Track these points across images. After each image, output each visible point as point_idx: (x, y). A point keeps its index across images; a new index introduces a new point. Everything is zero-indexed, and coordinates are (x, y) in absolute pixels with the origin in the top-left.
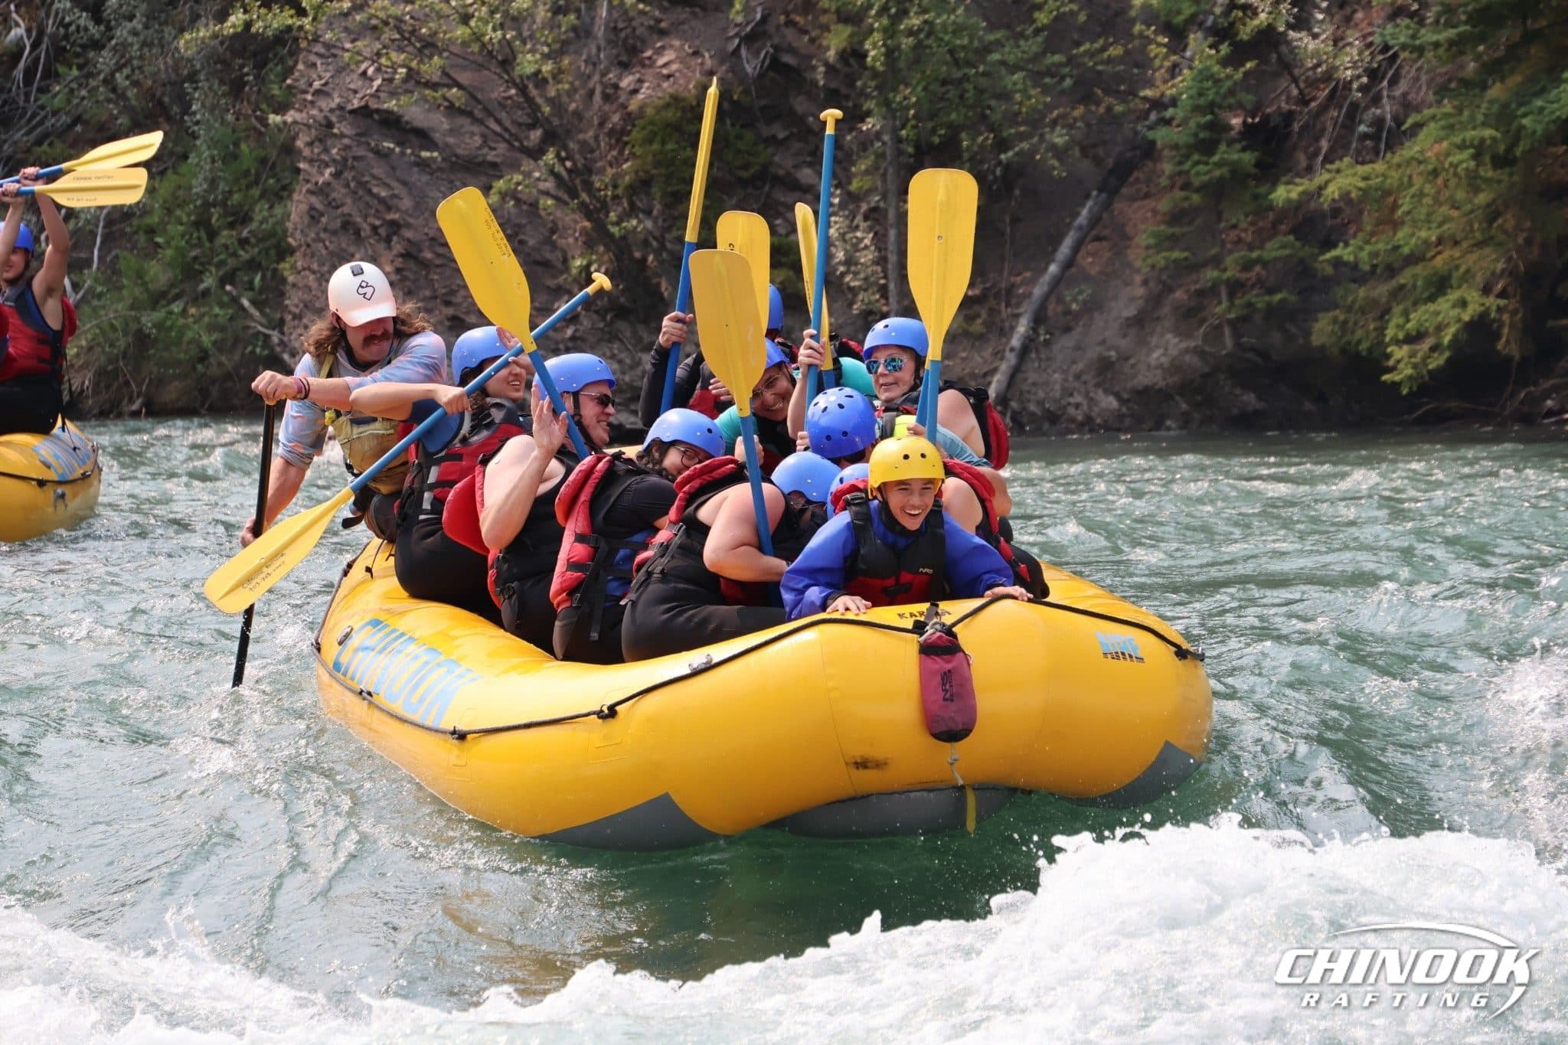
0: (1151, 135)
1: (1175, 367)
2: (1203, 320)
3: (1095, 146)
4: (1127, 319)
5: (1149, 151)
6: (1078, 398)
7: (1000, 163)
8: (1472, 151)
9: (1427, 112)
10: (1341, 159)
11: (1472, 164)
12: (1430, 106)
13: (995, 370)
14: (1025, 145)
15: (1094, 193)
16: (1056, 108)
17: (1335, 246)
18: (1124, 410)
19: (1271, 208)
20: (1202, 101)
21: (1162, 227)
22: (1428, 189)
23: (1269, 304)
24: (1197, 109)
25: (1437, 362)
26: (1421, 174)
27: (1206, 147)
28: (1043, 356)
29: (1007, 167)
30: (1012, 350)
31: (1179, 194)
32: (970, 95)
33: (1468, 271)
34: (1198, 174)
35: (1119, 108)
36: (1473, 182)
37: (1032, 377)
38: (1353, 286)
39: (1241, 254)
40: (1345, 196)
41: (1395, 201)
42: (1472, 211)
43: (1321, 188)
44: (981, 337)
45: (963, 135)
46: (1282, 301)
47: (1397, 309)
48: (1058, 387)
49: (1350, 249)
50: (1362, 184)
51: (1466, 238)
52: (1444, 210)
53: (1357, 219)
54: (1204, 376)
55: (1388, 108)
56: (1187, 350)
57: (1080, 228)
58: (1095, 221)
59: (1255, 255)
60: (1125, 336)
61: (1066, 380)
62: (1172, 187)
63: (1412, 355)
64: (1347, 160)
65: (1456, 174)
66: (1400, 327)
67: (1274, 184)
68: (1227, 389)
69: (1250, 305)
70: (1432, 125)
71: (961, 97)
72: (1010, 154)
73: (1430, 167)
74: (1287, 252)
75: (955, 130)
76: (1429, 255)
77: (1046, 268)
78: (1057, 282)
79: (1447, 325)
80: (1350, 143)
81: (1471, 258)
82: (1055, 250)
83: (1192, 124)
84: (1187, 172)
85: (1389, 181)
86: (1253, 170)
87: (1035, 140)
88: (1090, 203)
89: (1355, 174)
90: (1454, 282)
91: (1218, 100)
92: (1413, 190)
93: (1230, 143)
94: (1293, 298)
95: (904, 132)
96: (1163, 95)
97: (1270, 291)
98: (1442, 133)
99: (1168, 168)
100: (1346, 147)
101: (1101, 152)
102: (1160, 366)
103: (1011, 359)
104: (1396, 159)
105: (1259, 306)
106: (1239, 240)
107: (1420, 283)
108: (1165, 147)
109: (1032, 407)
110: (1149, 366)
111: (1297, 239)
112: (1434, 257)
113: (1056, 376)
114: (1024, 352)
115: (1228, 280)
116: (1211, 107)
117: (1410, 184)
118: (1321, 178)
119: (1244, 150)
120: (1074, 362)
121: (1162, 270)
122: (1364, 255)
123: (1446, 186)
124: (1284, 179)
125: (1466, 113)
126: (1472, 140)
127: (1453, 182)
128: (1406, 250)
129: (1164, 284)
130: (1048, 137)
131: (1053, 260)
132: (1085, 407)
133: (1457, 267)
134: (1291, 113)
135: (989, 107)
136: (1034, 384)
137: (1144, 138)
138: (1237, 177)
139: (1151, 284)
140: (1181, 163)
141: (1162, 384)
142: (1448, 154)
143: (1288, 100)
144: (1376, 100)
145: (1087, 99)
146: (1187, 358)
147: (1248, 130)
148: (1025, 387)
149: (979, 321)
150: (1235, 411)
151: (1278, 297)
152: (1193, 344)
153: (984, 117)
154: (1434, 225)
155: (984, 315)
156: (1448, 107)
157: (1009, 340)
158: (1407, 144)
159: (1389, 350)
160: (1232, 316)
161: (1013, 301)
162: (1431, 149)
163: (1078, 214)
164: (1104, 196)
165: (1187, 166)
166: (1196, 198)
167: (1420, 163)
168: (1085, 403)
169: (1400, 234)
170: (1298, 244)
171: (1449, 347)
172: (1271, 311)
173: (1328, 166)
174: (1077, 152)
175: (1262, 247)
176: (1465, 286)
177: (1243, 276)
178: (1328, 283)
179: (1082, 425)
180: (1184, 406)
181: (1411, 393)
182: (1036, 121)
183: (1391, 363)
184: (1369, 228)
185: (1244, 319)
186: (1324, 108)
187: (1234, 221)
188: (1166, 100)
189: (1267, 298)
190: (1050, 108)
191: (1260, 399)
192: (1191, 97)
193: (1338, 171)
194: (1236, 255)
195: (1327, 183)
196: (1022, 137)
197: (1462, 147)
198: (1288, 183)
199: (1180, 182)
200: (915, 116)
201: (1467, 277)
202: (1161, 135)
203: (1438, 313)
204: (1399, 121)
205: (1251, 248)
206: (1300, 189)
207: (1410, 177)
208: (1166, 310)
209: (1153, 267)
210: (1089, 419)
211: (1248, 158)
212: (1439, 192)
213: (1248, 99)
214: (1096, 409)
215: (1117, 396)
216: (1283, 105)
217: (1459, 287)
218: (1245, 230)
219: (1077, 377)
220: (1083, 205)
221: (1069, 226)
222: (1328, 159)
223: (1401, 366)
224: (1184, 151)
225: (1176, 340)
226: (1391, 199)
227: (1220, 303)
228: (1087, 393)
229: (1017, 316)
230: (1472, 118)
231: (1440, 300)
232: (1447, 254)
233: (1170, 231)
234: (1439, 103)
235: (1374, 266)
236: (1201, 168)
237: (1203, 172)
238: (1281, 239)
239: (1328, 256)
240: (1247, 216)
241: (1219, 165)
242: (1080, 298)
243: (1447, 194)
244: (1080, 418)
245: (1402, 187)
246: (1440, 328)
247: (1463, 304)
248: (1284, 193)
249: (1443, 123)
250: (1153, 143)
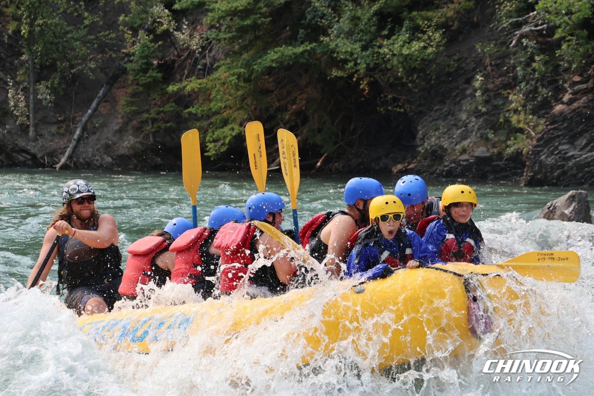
0: (125, 66)
1: (133, 147)
2: (142, 132)
3: (105, 68)
4: (116, 130)
5: (124, 71)
6: (97, 158)
7: (71, 73)
8: (236, 76)
9: (222, 62)
10: (192, 77)
11: (237, 81)
12: (223, 60)
13: (68, 147)
14: (80, 67)
15: (105, 85)
16: (92, 54)
17: (189, 107)
18: (114, 162)
19: (167, 93)
20: (143, 55)
21: (129, 98)
22: (221, 89)
23: (166, 127)
24: (142, 57)
25: (223, 149)
26: (219, 84)
27: (145, 71)
28: (85, 142)
29: (74, 74)
30: (74, 139)
31: (136, 87)
32: (61, 48)
33: (235, 118)
34: (141, 80)
35: (114, 56)
36: (237, 87)
37: (81, 149)
38: (195, 122)
39: (157, 109)
40: (193, 90)
41: (210, 93)
42: (236, 97)
43: (185, 87)
44: (63, 135)
45: (58, 63)
46: (171, 126)
47: (210, 131)
48: (90, 153)
49: (194, 109)
50: (199, 86)
51: (234, 107)
52: (227, 96)
53: (197, 98)
54: (143, 151)
55: (208, 60)
56: (136, 142)
57: (100, 97)
58: (105, 95)
59: (161, 109)
60: (115, 136)
61: (93, 151)
62: (132, 84)
63: (215, 146)
64: (194, 77)
65: (231, 84)
66: (211, 137)
67: (168, 85)
68: (150, 156)
69: (159, 127)
70: (223, 67)
71: (57, 49)
72: (75, 70)
73: (222, 81)
74: (172, 109)
75: (55, 60)
76: (221, 112)
77: (87, 111)
78: (91, 116)
79: (227, 137)
80: (195, 72)
81: (236, 114)
82: (90, 105)
83: (140, 62)
84: (138, 79)
85: (208, 86)
86: (161, 80)
87: (84, 65)
88: (103, 89)
89: (197, 83)
90: (230, 122)
91: (149, 54)
92: (216, 89)
93: (153, 70)
94: (174, 125)
95: (36, 61)
96: (129, 52)
97: (166, 122)
98: (227, 70)
99: (131, 77)
100: (193, 73)
101: (107, 71)
102: (127, 147)
103: (74, 143)
104: (211, 78)
105: (163, 127)
106: (156, 104)
107: (218, 122)
108: (130, 70)
109: (81, 160)
110: (123, 147)
111: (176, 104)
112: (223, 113)
113: (90, 149)
114: (79, 140)
115: (152, 118)
116: (146, 57)
117: (215, 87)
118: (185, 83)
119: (158, 72)
120: (96, 145)
121: (128, 113)
122: (199, 111)
123: (227, 88)
124: (172, 83)
125: (235, 63)
126: (237, 73)
127: (230, 87)
128: (214, 110)
129: (129, 118)
130: (88, 65)
131: (90, 108)
132: (100, 161)
133: (231, 117)
134: (174, 60)
135: (67, 53)
136: (82, 152)
137: (123, 67)
138: (155, 81)
139: (125, 118)
140: (135, 76)
141: (128, 153)
142: (228, 77)
143: (174, 55)
144: (204, 57)
145: (103, 52)
146: (137, 145)
147: (159, 65)
148: (79, 153)
149: (63, 129)
150: (153, 164)
151: (169, 125)
152: (139, 140)
153: (66, 57)
154: (223, 102)
155: (64, 126)
156: (228, 61)
157: (73, 136)
158: (215, 73)
159: (207, 144)
160: (153, 130)
161: (75, 122)
162: (223, 75)
163: (98, 93)
164: (108, 86)
165: (138, 77)
166: (141, 89)
167: (219, 80)
168: (100, 159)
169: (212, 104)
170: (176, 106)
171: (228, 144)
172: (166, 130)
173: (187, 80)
174: (99, 70)
175: (164, 107)
176: (233, 123)
177: (157, 117)
178: (186, 120)
179: (99, 167)
180: (135, 161)
181: (214, 160)
182: (84, 59)
183: (208, 149)
184: (201, 102)
185: (157, 132)
186: (186, 59)
187: (154, 97)
188: (131, 54)
189: (165, 125)
190: (89, 54)
191: (162, 160)
192: (139, 53)
193: (191, 81)
194: (155, 109)
195: (187, 85)
196: (79, 64)
197: (233, 75)
198: (173, 85)
199: (135, 83)
200: (40, 55)
201: (234, 120)
202: (129, 66)
203: (224, 132)
204: (212, 65)
205: (160, 107)
206: (177, 87)
207: (215, 85)
208: (130, 127)
209: (125, 112)
210: (101, 166)
211: (159, 75)
212: (225, 90)
213: (160, 55)
214: (104, 162)
215: (112, 158)
216: (172, 57)
217: (232, 123)
218: (158, 101)
219: (98, 150)
220: (101, 90)
221: (96, 96)
222: (187, 77)
223: (211, 150)
224: (137, 72)
225: (133, 138)
226: (208, 92)
227: (149, 126)
228: (101, 156)
229: (76, 128)
230: (237, 65)
231: (225, 128)
232: (228, 112)
233: (131, 100)
234: (226, 59)
235: (203, 115)
236: (143, 78)
237: (144, 79)
238: (170, 104)
239: (187, 111)
240: (158, 95)
241: (149, 77)
242: (99, 122)
243: (228, 91)
244: (98, 165)
245: (213, 88)
246: (225, 138)
247: (233, 129)
248: (172, 88)
249: (227, 66)
250: (126, 69)
